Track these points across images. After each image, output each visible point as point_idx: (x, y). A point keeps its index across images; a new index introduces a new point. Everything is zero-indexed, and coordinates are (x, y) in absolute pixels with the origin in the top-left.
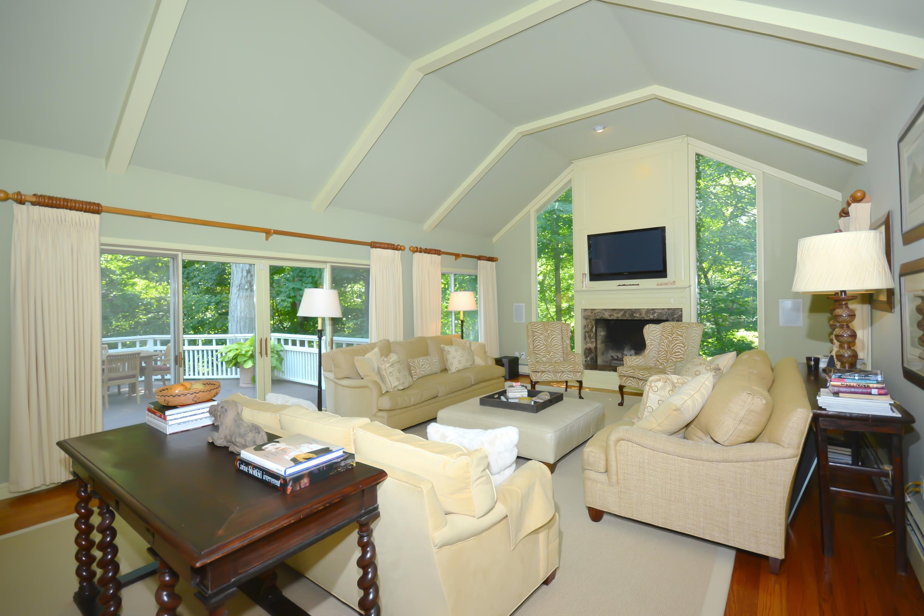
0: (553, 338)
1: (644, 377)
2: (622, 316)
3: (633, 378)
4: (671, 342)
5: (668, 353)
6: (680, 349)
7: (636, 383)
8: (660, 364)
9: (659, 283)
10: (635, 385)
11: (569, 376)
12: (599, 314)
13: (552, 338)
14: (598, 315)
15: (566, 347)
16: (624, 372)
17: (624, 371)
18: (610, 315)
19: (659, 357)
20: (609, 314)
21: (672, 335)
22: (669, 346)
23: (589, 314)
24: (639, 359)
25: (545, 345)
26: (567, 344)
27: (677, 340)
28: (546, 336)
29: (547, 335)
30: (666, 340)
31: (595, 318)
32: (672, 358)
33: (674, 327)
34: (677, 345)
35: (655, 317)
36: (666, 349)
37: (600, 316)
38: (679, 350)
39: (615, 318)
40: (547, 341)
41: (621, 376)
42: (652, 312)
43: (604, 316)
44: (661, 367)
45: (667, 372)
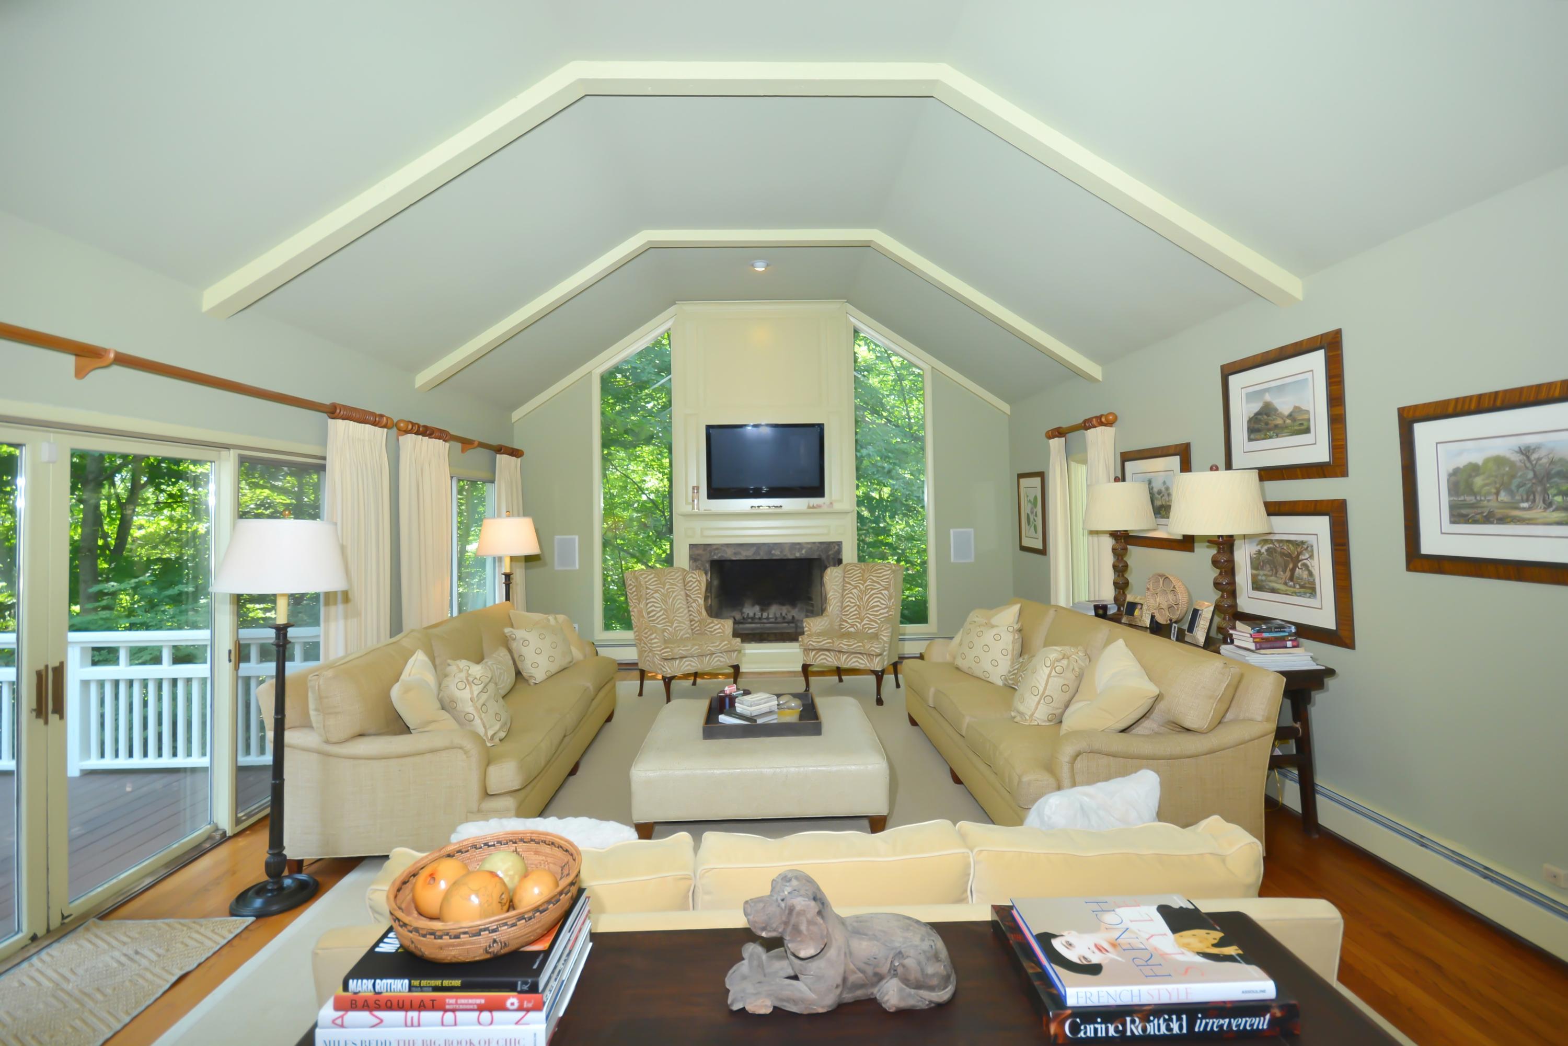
0: (675, 596)
1: (852, 649)
2: (754, 554)
3: (828, 650)
4: (864, 592)
5: (862, 609)
6: (879, 601)
7: (835, 658)
8: (850, 626)
9: (811, 505)
10: (834, 662)
11: (721, 659)
12: (716, 551)
13: (673, 596)
14: (715, 554)
15: (698, 610)
16: (814, 644)
17: (813, 642)
18: (735, 554)
19: (847, 615)
20: (734, 551)
21: (865, 583)
22: (862, 599)
23: (700, 552)
24: (824, 622)
25: (664, 609)
26: (699, 605)
27: (872, 589)
28: (663, 595)
29: (666, 592)
30: (855, 591)
31: (711, 559)
32: (868, 615)
33: (864, 570)
34: (874, 596)
35: (803, 554)
36: (858, 603)
37: (719, 555)
38: (878, 604)
39: (743, 558)
40: (666, 602)
41: (807, 650)
42: (798, 547)
43: (725, 555)
44: (852, 630)
45: (882, 637)
